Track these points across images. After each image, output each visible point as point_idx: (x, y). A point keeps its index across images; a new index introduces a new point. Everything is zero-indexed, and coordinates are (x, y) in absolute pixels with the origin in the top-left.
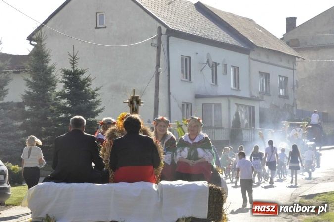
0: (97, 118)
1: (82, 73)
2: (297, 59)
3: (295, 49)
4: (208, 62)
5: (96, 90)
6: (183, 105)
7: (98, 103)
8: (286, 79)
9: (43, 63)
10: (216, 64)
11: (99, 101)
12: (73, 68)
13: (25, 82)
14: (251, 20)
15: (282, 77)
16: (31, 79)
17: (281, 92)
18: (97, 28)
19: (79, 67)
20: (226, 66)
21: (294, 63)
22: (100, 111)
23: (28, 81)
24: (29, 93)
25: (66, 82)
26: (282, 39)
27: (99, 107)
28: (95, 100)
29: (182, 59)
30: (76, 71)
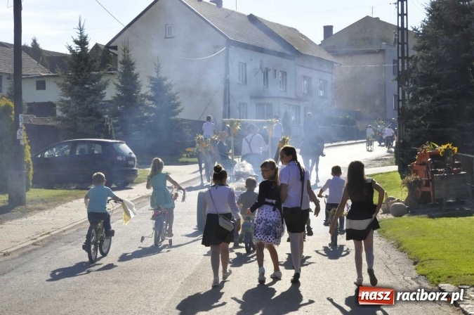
0: (177, 117)
1: (165, 79)
2: (335, 65)
3: (333, 55)
4: (261, 67)
5: (177, 93)
6: (240, 105)
7: (178, 104)
8: (326, 82)
9: (130, 70)
10: (267, 70)
11: (179, 103)
12: (158, 75)
13: (115, 86)
14: (295, 30)
15: (322, 80)
16: (119, 84)
17: (321, 93)
18: (166, 38)
19: (162, 75)
20: (275, 70)
21: (333, 67)
22: (180, 111)
23: (117, 85)
24: (118, 95)
25: (151, 87)
26: (320, 45)
27: (179, 108)
28: (176, 102)
29: (239, 65)
30: (160, 78)
